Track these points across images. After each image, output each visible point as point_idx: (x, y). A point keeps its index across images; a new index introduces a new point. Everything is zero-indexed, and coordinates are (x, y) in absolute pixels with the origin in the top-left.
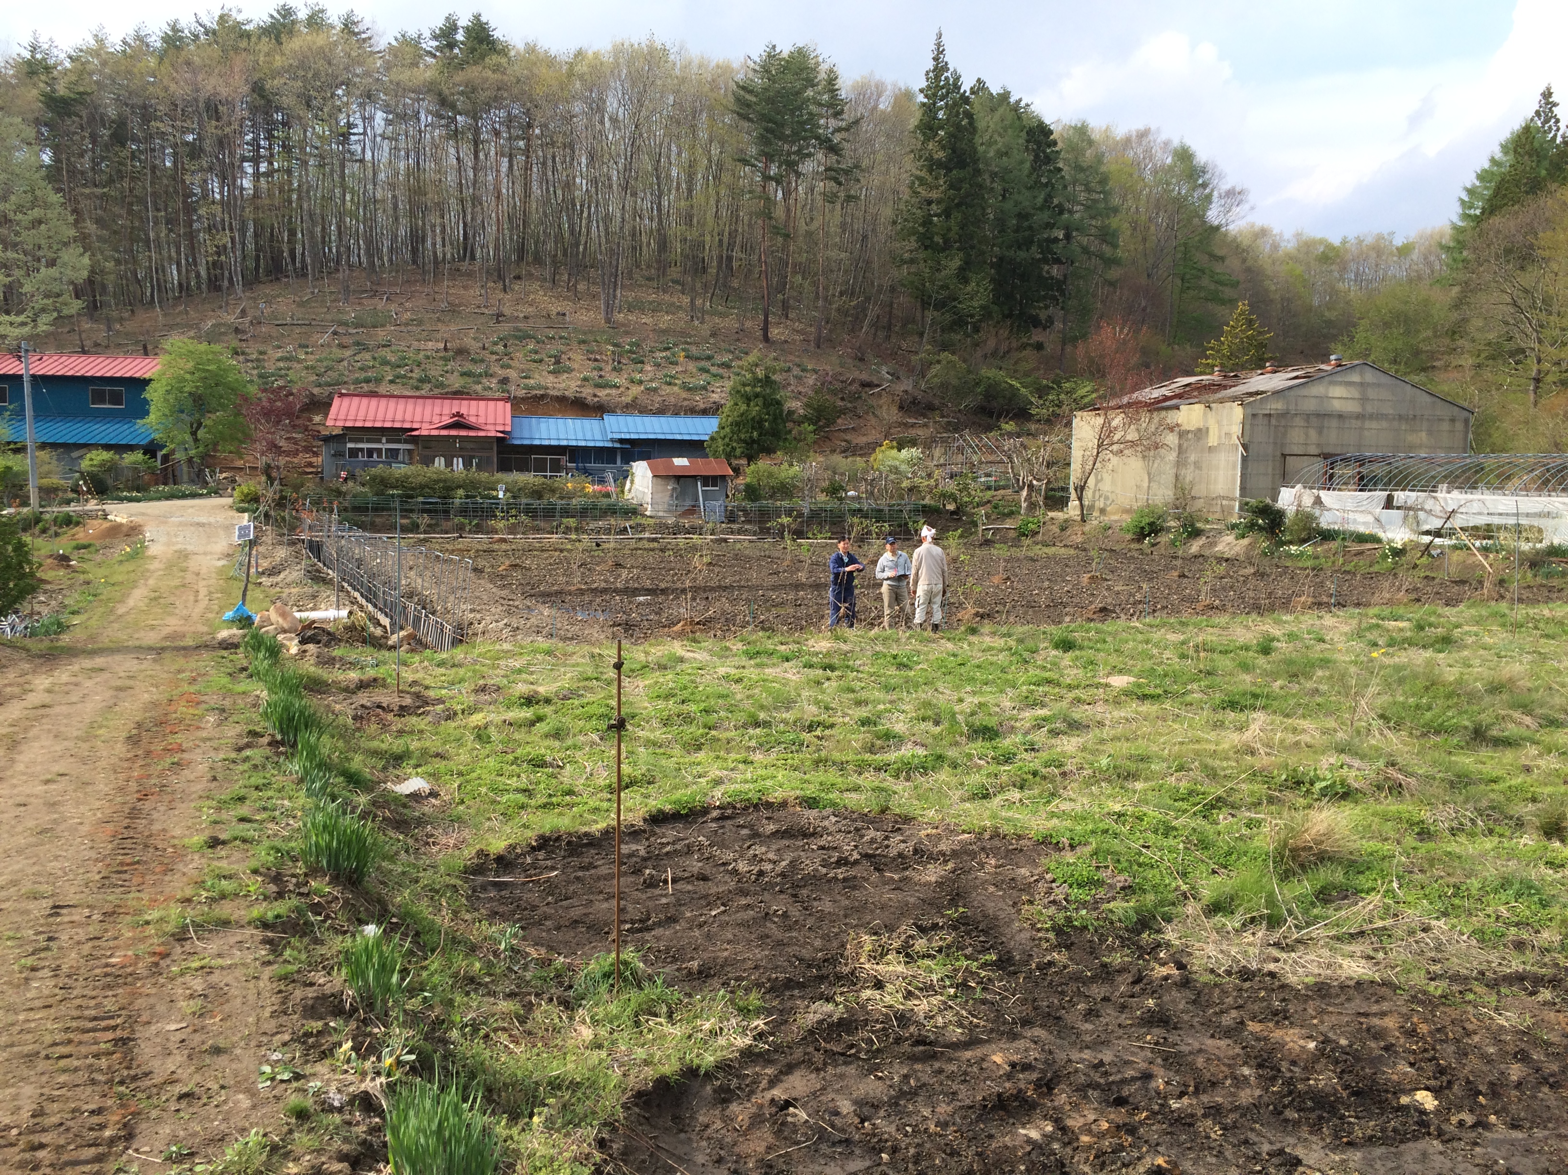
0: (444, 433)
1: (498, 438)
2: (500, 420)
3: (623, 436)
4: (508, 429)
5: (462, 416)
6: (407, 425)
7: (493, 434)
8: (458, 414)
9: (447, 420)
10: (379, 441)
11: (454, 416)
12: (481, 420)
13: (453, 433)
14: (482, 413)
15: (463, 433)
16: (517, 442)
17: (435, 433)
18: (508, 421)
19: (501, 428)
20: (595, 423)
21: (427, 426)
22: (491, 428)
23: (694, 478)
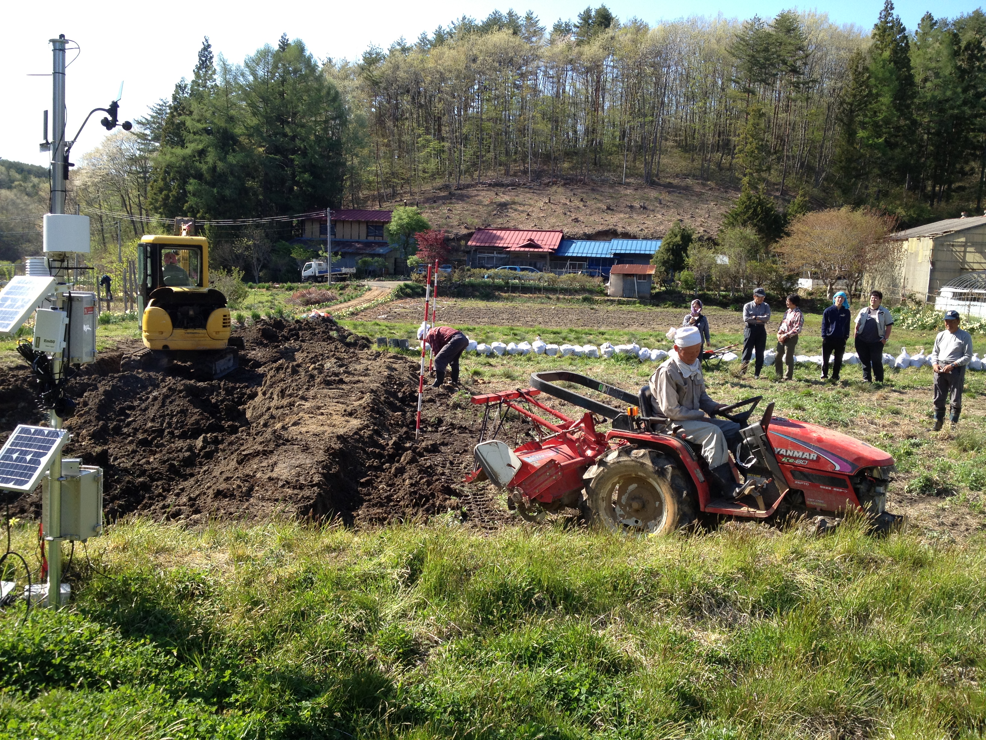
0: (522, 249)
1: (550, 253)
2: (553, 243)
3: (617, 252)
4: (556, 247)
5: (534, 241)
6: (505, 245)
7: (546, 250)
8: (530, 240)
9: (526, 243)
11: (528, 240)
12: (544, 243)
13: (527, 249)
14: (545, 239)
15: (532, 250)
17: (517, 249)
18: (558, 244)
19: (552, 247)
20: (607, 244)
21: (515, 246)
22: (547, 247)
23: (633, 275)
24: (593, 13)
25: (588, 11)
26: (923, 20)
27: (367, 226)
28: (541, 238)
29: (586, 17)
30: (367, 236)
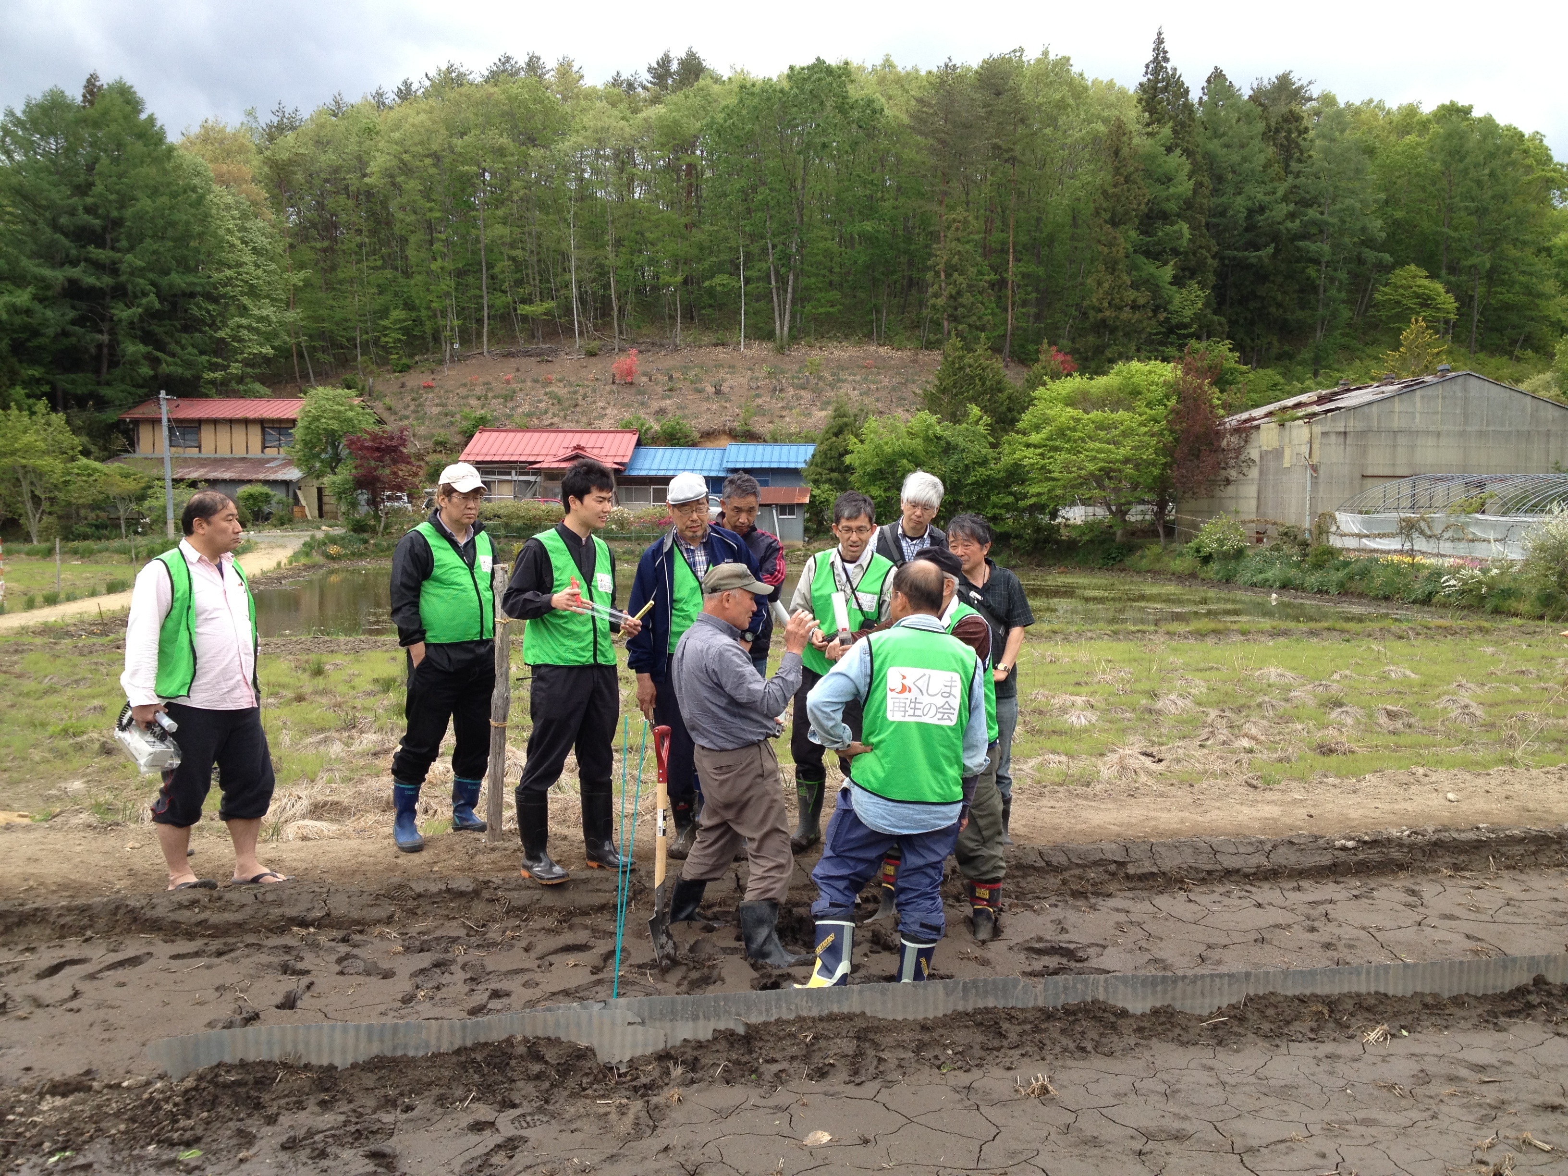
1: (616, 471)
2: (622, 452)
4: (626, 460)
5: (582, 448)
6: (533, 458)
8: (578, 447)
9: (569, 453)
10: (509, 474)
11: (575, 448)
12: (604, 452)
14: (606, 446)
16: (635, 473)
17: (555, 465)
18: (629, 453)
19: (618, 460)
20: (718, 453)
21: (550, 459)
22: (609, 459)
23: (770, 505)
24: (674, 66)
25: (665, 62)
26: (1209, 81)
27: (263, 430)
28: (599, 445)
29: (661, 71)
30: (264, 447)
